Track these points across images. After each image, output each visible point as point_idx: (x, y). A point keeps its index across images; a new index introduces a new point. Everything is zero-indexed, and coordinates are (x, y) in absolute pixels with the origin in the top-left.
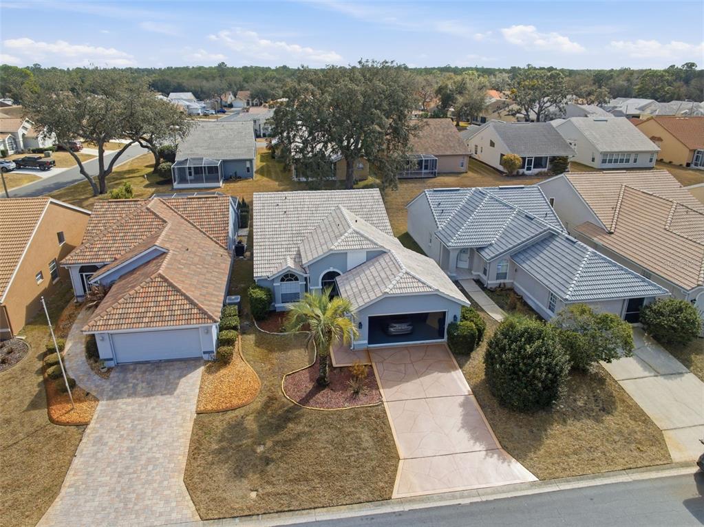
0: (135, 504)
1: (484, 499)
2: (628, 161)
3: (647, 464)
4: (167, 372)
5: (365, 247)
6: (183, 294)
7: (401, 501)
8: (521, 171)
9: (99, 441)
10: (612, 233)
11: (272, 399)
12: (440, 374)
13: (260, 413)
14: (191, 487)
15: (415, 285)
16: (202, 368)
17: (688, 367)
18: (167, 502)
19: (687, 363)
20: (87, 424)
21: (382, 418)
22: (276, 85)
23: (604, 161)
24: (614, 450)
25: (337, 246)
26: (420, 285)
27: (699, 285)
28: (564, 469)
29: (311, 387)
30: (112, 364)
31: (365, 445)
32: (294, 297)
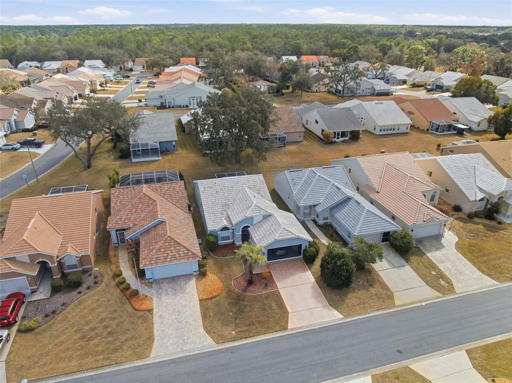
0: (188, 341)
1: (323, 326)
2: (394, 129)
3: (385, 307)
4: (179, 282)
5: (262, 213)
6: (182, 246)
7: (292, 329)
8: (333, 139)
9: (161, 317)
10: (379, 192)
11: (230, 291)
12: (301, 274)
13: (226, 298)
14: (208, 332)
15: (288, 234)
16: (194, 279)
17: (407, 262)
18: (200, 338)
19: (407, 260)
20: (152, 310)
21: (278, 296)
22: (165, 57)
23: (381, 130)
24: (374, 302)
25: (248, 214)
26: (291, 234)
27: (414, 224)
28: (354, 312)
29: (246, 284)
30: (151, 280)
31: (274, 308)
32: (227, 238)
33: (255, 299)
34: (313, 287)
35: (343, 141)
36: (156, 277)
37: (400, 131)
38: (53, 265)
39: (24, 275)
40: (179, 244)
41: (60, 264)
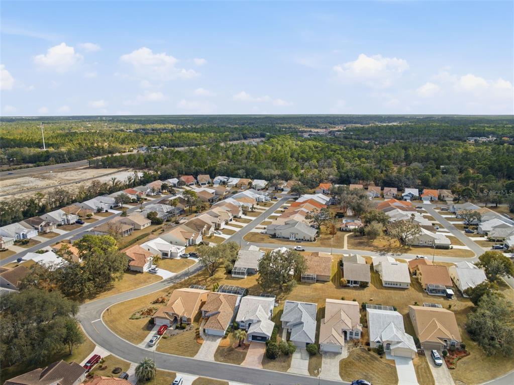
0: (207, 357)
2: (397, 285)
4: (215, 338)
7: (241, 365)
8: (348, 284)
10: (325, 324)
11: (231, 346)
12: (261, 349)
13: (228, 348)
14: (215, 356)
16: (221, 339)
17: (310, 359)
20: (202, 344)
21: (246, 354)
23: (386, 284)
24: (278, 368)
25: (251, 318)
28: (268, 368)
29: (238, 346)
30: (207, 334)
31: (241, 357)
32: (244, 326)
33: (237, 352)
34: (261, 355)
35: (354, 287)
36: (209, 333)
37: (401, 287)
38: (179, 319)
39: (168, 319)
40: (219, 323)
41: (181, 319)
